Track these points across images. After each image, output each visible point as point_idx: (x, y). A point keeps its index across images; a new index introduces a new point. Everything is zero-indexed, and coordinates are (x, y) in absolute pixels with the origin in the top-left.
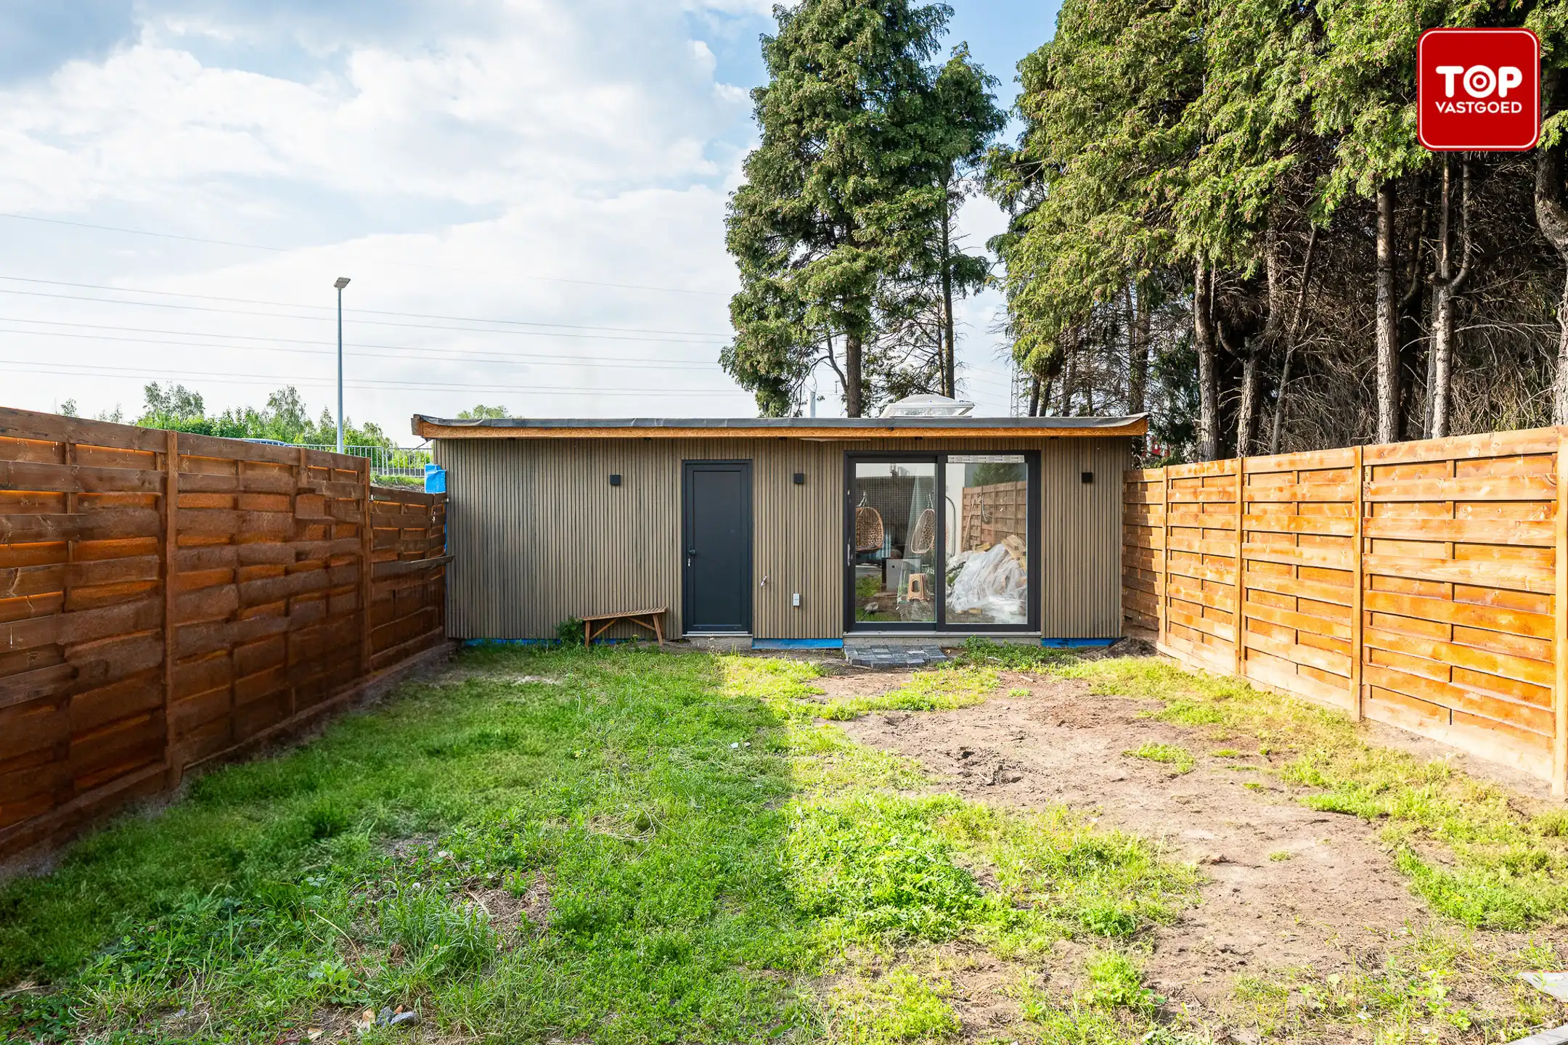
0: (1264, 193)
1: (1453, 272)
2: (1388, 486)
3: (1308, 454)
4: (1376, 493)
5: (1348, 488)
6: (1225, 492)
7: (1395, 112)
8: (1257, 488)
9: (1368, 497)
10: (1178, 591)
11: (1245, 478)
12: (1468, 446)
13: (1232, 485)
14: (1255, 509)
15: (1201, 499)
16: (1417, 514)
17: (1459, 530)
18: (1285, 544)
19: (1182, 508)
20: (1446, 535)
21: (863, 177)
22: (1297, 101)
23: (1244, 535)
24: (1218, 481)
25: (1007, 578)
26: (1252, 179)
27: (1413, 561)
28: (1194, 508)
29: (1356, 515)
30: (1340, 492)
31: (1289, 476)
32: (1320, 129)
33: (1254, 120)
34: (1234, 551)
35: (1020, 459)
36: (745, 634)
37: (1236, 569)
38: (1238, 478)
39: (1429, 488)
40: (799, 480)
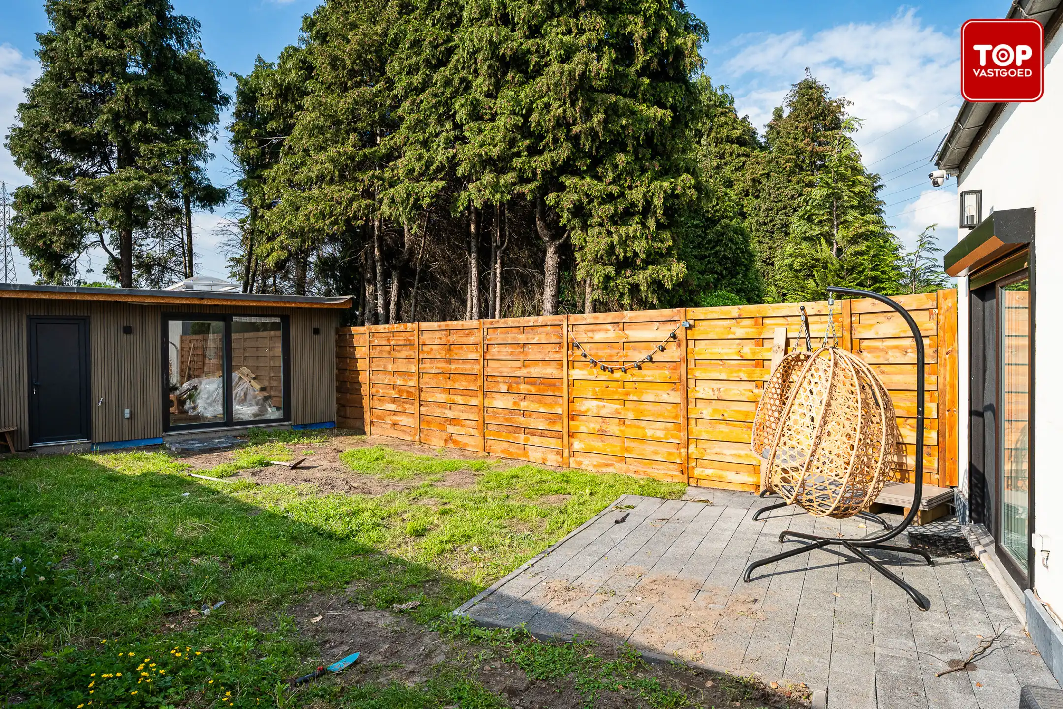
0: (432, 198)
1: (503, 243)
2: (496, 337)
3: (456, 322)
4: (489, 340)
5: (476, 338)
6: (408, 339)
7: (497, 177)
8: (425, 337)
9: (486, 342)
10: (377, 392)
11: (420, 333)
12: (529, 321)
13: (413, 336)
14: (425, 348)
15: (392, 343)
16: (508, 349)
17: (526, 355)
18: (442, 365)
19: (379, 348)
20: (522, 357)
21: (145, 123)
22: (448, 158)
23: (420, 361)
24: (403, 334)
25: (245, 394)
26: (427, 189)
27: (507, 369)
28: (388, 348)
29: (480, 349)
30: (472, 340)
31: (444, 332)
32: (460, 172)
33: (427, 161)
34: (414, 369)
35: (277, 320)
36: (85, 440)
37: (416, 378)
38: (416, 333)
39: (514, 338)
40: (128, 331)
